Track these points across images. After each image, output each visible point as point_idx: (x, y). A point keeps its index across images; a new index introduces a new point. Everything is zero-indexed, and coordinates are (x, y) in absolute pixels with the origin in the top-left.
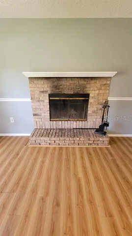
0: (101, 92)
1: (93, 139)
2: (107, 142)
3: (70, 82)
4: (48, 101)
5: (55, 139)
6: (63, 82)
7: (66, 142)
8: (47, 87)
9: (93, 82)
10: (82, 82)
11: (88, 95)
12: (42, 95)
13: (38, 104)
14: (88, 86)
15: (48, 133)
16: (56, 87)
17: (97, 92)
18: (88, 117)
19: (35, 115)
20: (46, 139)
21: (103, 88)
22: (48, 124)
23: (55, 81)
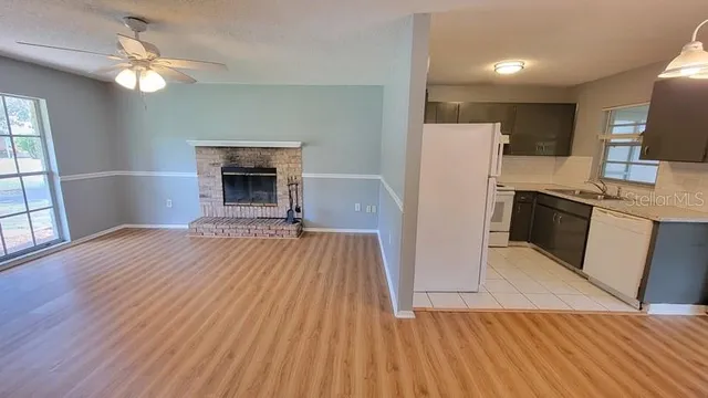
0: (291, 165)
1: (274, 228)
2: (294, 233)
3: (250, 153)
4: (220, 177)
5: (223, 227)
6: (240, 153)
7: (239, 232)
8: (220, 159)
9: (279, 152)
10: (265, 153)
11: (274, 170)
12: (213, 169)
13: (207, 180)
14: (273, 158)
15: (217, 221)
16: (231, 159)
17: (286, 165)
18: (279, 201)
19: (202, 196)
20: (211, 226)
21: (293, 161)
22: (221, 210)
23: (230, 152)
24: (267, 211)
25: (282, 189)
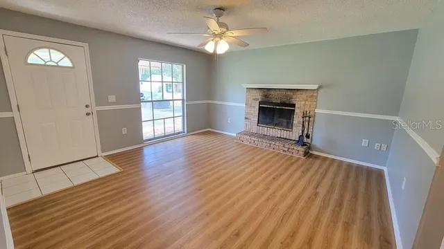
0: (307, 103)
1: (287, 146)
2: (302, 153)
3: (278, 92)
4: (258, 107)
5: (255, 139)
6: (272, 93)
7: (264, 144)
8: (259, 96)
9: (299, 93)
10: (289, 93)
11: (294, 105)
12: (254, 102)
13: (250, 109)
14: (294, 97)
15: (252, 135)
16: (266, 96)
17: (303, 103)
18: (294, 128)
19: (246, 118)
20: (248, 137)
21: (309, 99)
22: (255, 128)
23: (266, 92)
24: (285, 134)
25: (297, 119)
